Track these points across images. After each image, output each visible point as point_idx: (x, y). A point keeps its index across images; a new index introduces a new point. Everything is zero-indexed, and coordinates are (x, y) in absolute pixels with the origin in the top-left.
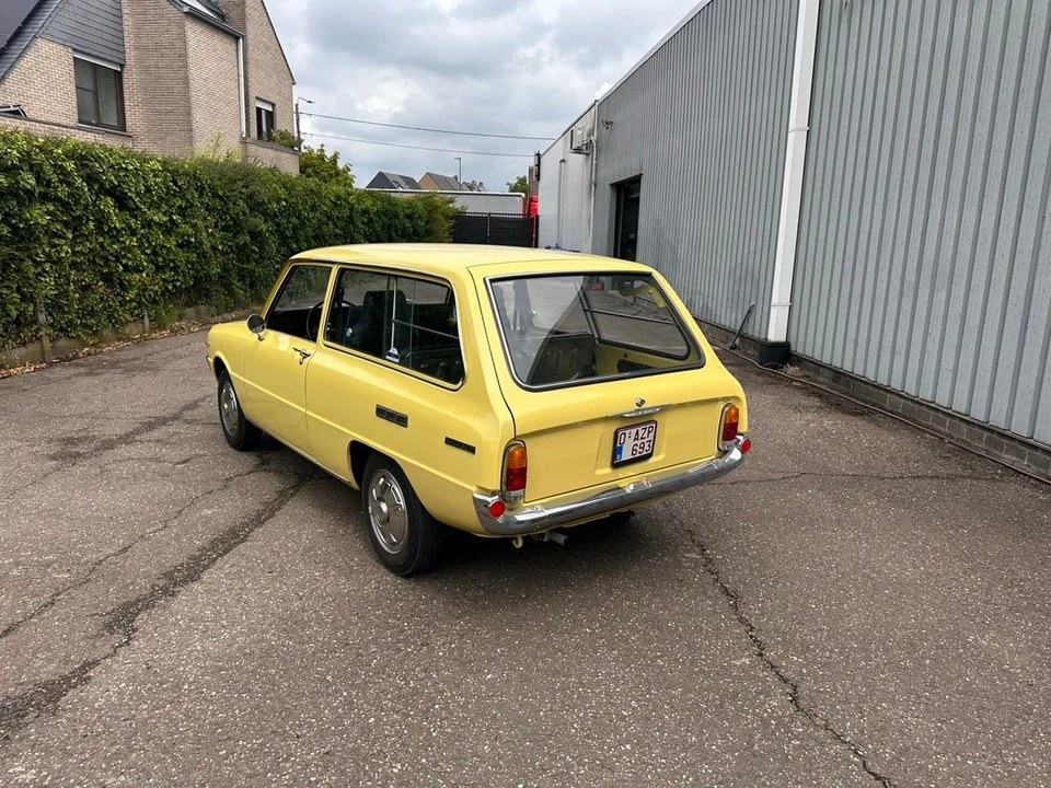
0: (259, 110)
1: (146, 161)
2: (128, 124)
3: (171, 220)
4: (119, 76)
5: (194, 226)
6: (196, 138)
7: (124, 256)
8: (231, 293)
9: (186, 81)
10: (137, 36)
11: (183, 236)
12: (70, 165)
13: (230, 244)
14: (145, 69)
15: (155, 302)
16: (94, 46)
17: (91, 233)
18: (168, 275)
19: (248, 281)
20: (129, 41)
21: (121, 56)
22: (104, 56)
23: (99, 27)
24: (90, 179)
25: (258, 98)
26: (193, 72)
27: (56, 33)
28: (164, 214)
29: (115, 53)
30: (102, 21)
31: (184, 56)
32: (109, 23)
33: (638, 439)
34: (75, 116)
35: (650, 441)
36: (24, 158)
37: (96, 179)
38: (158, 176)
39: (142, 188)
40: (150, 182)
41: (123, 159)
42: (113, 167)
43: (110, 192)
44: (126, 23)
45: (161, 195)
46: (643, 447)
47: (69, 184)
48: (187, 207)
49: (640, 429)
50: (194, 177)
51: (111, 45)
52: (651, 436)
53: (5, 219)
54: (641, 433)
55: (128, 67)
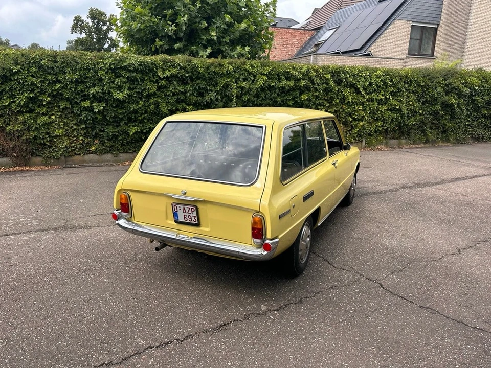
1: (375, 71)
2: (435, 52)
3: (386, 98)
4: (436, 29)
5: (400, 101)
7: (354, 114)
8: (425, 135)
9: (466, 27)
10: (448, 9)
11: (391, 105)
12: (328, 76)
13: (428, 110)
14: (448, 24)
15: (370, 135)
16: (423, 18)
17: (337, 104)
18: (380, 123)
19: (441, 130)
20: (444, 11)
21: (437, 20)
22: (428, 22)
23: (429, 8)
24: (339, 82)
26: (472, 20)
27: (405, 16)
28: (382, 95)
29: (435, 19)
30: (431, 5)
31: (468, 14)
32: (435, 5)
33: (186, 212)
34: (407, 52)
35: (195, 217)
36: (306, 75)
37: (342, 81)
38: (380, 77)
39: (368, 83)
40: (373, 81)
41: (360, 71)
42: (354, 75)
43: (352, 86)
44: (444, 3)
45: (380, 87)
46: (191, 218)
47: (327, 84)
48: (398, 92)
49: (185, 207)
50: (406, 77)
51: (434, 16)
52: (195, 214)
53: (293, 99)
54: (187, 210)
55: (441, 24)
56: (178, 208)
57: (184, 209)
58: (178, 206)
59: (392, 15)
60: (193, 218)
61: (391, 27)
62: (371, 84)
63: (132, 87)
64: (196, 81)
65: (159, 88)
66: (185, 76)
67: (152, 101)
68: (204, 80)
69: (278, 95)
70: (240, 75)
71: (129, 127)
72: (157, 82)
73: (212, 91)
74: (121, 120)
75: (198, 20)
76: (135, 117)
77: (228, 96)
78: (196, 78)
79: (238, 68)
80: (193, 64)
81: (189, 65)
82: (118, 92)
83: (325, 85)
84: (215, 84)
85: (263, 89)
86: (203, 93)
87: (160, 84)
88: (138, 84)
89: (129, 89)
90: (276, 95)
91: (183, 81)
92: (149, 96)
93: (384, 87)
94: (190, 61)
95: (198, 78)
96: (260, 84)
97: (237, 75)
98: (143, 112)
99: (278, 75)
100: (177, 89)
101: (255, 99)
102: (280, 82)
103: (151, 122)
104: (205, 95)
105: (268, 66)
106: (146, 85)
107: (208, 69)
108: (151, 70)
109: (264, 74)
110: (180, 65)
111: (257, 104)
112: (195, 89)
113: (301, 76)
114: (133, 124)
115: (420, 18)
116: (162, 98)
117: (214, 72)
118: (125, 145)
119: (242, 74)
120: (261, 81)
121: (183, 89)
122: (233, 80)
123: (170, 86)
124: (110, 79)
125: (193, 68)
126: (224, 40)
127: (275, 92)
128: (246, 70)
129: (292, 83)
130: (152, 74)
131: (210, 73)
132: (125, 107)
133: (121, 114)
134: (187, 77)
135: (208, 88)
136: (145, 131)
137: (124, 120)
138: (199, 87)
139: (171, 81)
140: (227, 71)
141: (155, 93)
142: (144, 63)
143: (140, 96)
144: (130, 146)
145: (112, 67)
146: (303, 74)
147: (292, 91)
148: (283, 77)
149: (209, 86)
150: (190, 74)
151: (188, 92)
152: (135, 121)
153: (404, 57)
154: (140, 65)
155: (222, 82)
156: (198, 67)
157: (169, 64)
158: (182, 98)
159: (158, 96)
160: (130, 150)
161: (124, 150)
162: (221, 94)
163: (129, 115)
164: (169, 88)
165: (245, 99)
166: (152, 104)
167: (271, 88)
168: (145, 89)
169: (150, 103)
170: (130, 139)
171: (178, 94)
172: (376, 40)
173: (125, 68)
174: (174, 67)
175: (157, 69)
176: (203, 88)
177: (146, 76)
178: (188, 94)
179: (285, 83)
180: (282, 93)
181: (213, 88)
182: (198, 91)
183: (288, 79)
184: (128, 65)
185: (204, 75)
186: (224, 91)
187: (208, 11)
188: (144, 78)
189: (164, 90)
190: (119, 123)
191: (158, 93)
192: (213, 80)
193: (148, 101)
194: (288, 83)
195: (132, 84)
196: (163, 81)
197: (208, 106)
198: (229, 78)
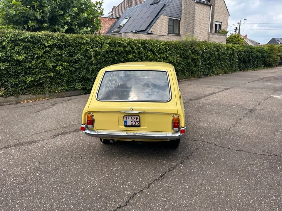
0: (216, 25)
2: (180, 33)
3: (167, 56)
4: (180, 21)
5: (173, 58)
6: (195, 34)
8: (185, 74)
9: (194, 20)
10: (185, 10)
11: (170, 60)
12: (140, 45)
13: (185, 62)
14: (185, 18)
16: (174, 15)
19: (191, 72)
20: (183, 12)
21: (180, 16)
22: (176, 17)
23: (176, 10)
24: (145, 48)
25: (216, 21)
26: (196, 17)
27: (165, 13)
28: (165, 55)
29: (179, 16)
30: (177, 8)
31: (194, 14)
32: (178, 8)
33: (132, 120)
34: (168, 32)
35: (138, 122)
36: (129, 44)
37: (146, 48)
38: (163, 46)
39: (158, 49)
40: (161, 48)
41: (154, 42)
42: (152, 44)
43: (151, 50)
44: (182, 7)
45: (164, 51)
46: (135, 123)
47: (139, 49)
48: (172, 53)
49: (132, 117)
50: (175, 45)
51: (178, 14)
52: (138, 120)
53: (123, 57)
54: (133, 118)
55: (182, 18)
56: (128, 118)
57: (131, 118)
58: (127, 117)
59: (159, 12)
60: (137, 123)
61: (159, 19)
62: (160, 49)
63: (26, 52)
64: (67, 48)
65: (45, 53)
66: (61, 45)
67: (40, 61)
68: (72, 47)
69: (115, 55)
70: (94, 44)
71: (26, 78)
72: (43, 49)
73: (78, 53)
74: (20, 73)
75: (57, 10)
76: (29, 71)
77: (88, 56)
78: (67, 46)
79: (92, 40)
80: (66, 37)
81: (63, 38)
82: (17, 55)
83: (138, 50)
84: (79, 49)
85: (107, 52)
86: (72, 55)
87: (45, 50)
88: (31, 50)
89: (25, 53)
90: (114, 55)
91: (60, 48)
92: (38, 58)
93: (166, 51)
94: (63, 36)
95: (69, 46)
96: (106, 49)
97: (92, 44)
98: (35, 68)
99: (114, 44)
100: (57, 53)
101: (103, 58)
102: (116, 48)
103: (40, 74)
104: (74, 56)
105: (109, 39)
106: (36, 51)
107: (74, 40)
108: (39, 41)
109: (107, 44)
110: (57, 38)
111: (104, 60)
112: (68, 52)
113: (126, 45)
114: (28, 76)
115: (172, 14)
116: (47, 59)
117: (79, 42)
118: (23, 90)
119: (95, 43)
120: (106, 48)
121: (60, 52)
122: (90, 47)
123: (51, 51)
124: (11, 47)
125: (66, 40)
126: (74, 23)
127: (114, 54)
128: (97, 41)
129: (122, 49)
130: (39, 43)
131: (77, 43)
132: (22, 65)
133: (19, 70)
134: (62, 45)
135: (76, 52)
136: (37, 80)
137: (22, 74)
138: (70, 51)
139: (52, 48)
140: (86, 42)
141: (42, 55)
142: (34, 36)
143: (32, 58)
144: (26, 90)
145: (12, 39)
146: (127, 43)
147: (122, 53)
148: (117, 45)
149: (76, 50)
150: (64, 43)
151: (64, 54)
152: (29, 74)
153: (166, 35)
154: (32, 38)
155: (84, 48)
156: (69, 39)
157: (51, 37)
158: (60, 58)
159: (44, 57)
160: (27, 92)
161: (23, 93)
162: (84, 55)
163: (26, 70)
164: (51, 52)
165: (98, 58)
166: (41, 62)
167: (111, 51)
168: (35, 53)
169: (39, 62)
170: (26, 85)
171: (57, 56)
172: (152, 25)
173: (21, 40)
174: (53, 39)
175: (43, 41)
176: (73, 52)
177: (36, 45)
178: (64, 55)
179: (118, 49)
180: (117, 54)
181: (78, 52)
182: (69, 54)
183: (120, 46)
184: (23, 38)
185: (73, 44)
186: (85, 53)
187: (62, 5)
188: (34, 46)
189: (48, 53)
190: (18, 76)
191: (44, 55)
192: (78, 47)
193: (37, 61)
194: (120, 48)
195: (26, 50)
196: (47, 48)
197: (76, 62)
198: (87, 45)
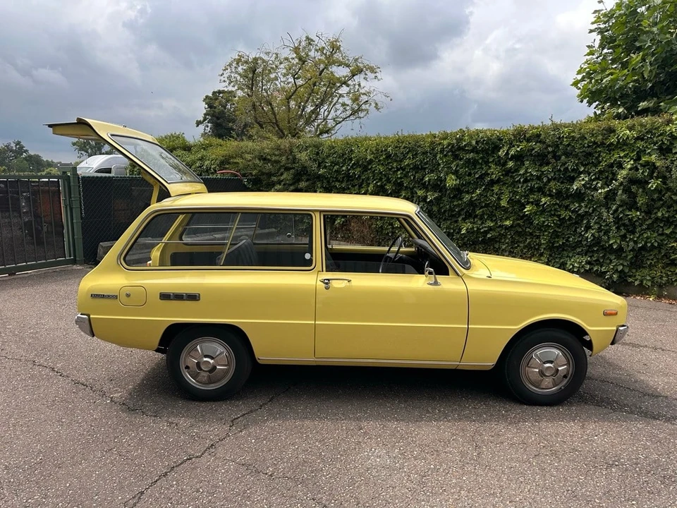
65: (507, 173)
67: (495, 190)
70: (651, 143)
73: (588, 173)
76: (474, 210)
78: (562, 154)
79: (649, 132)
80: (557, 133)
84: (596, 162)
86: (574, 177)
88: (481, 168)
92: (491, 184)
95: (567, 155)
100: (530, 173)
106: (490, 168)
107: (583, 138)
112: (560, 171)
117: (594, 143)
121: (539, 171)
122: (632, 154)
123: (521, 168)
133: (457, 206)
135: (582, 170)
136: (483, 231)
138: (566, 168)
141: (499, 179)
150: (552, 149)
155: (609, 159)
156: (563, 137)
158: (536, 186)
159: (504, 184)
164: (520, 172)
165: (652, 186)
166: (496, 194)
168: (488, 175)
171: (533, 180)
173: (464, 148)
176: (573, 170)
177: (491, 156)
178: (544, 179)
181: (592, 170)
182: (563, 174)
185: (575, 149)
186: (614, 174)
188: (488, 160)
189: (514, 174)
191: (504, 179)
192: (593, 156)
196: (511, 162)
197: (579, 196)
198: (624, 150)
